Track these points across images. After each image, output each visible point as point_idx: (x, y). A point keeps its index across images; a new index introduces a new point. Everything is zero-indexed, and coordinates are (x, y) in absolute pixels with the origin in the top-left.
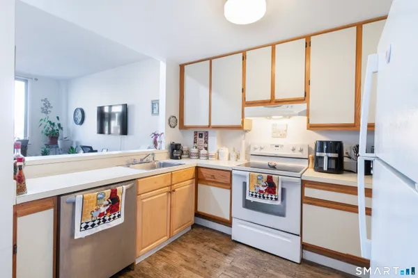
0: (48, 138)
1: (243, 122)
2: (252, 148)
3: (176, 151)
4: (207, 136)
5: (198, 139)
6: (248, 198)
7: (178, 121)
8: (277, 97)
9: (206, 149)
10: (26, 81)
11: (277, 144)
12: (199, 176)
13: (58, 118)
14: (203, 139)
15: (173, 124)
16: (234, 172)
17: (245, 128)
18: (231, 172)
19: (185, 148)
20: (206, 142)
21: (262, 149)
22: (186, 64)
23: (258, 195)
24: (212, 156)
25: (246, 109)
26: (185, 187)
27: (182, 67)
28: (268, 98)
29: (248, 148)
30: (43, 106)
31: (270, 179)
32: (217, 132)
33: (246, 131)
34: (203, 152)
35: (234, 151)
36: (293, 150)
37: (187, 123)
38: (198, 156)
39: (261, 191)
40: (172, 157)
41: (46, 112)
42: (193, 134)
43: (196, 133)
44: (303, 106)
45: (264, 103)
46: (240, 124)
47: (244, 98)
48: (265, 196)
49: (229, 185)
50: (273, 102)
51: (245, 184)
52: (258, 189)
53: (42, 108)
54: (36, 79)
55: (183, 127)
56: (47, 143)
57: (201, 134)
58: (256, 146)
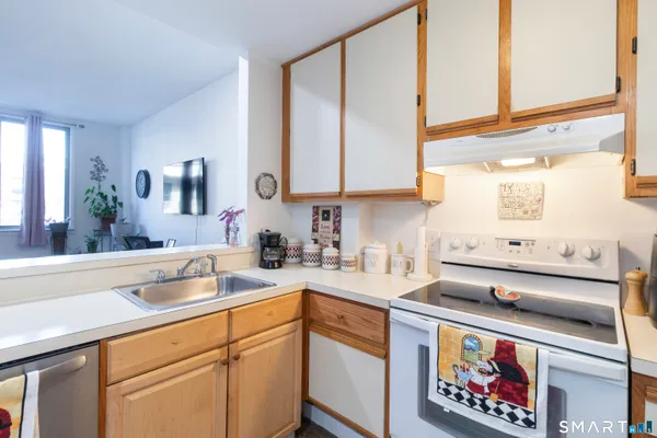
0: (98, 220)
1: (419, 182)
2: (445, 246)
3: (272, 249)
4: (338, 215)
5: (321, 222)
6: (435, 397)
7: (280, 186)
9: (337, 245)
10: (68, 130)
11: (515, 236)
13: (114, 187)
14: (330, 223)
15: (266, 190)
16: (394, 313)
17: (427, 196)
18: (387, 313)
19: (292, 242)
20: (337, 230)
21: (471, 248)
22: (295, 61)
23: (466, 395)
24: (348, 264)
29: (434, 245)
30: (93, 169)
31: (505, 355)
32: (362, 206)
33: (429, 204)
34: (330, 251)
36: (568, 253)
37: (296, 189)
38: (319, 260)
39: (478, 388)
41: (98, 179)
42: (310, 212)
43: (316, 209)
47: (423, 119)
48: (490, 403)
49: (382, 349)
51: (424, 352)
52: (464, 379)
53: (92, 172)
54: (82, 127)
55: (289, 198)
56: (97, 228)
57: (327, 212)
58: (457, 243)
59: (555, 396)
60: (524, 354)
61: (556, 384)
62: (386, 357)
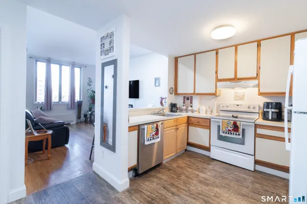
0: (91, 100)
1: (216, 91)
2: (221, 107)
3: (173, 107)
4: (192, 99)
5: (186, 101)
6: (221, 134)
7: (174, 91)
8: (239, 76)
9: (191, 106)
10: (81, 68)
11: (238, 104)
12: (189, 122)
14: (189, 101)
15: (171, 92)
16: (212, 119)
17: (217, 95)
18: (210, 119)
19: (178, 106)
20: (191, 103)
21: (227, 107)
24: (196, 111)
25: (219, 84)
26: (183, 128)
27: (176, 59)
28: (233, 77)
29: (219, 106)
30: (88, 82)
31: (235, 124)
32: (198, 97)
33: (217, 96)
34: (190, 108)
35: (209, 108)
36: (249, 108)
37: (179, 91)
38: (187, 110)
39: (229, 130)
40: (172, 111)
41: (90, 85)
42: (183, 98)
43: (184, 97)
44: (256, 82)
45: (230, 80)
46: (214, 92)
47: (217, 77)
48: (232, 133)
49: (209, 127)
50: (236, 79)
51: (219, 127)
52: (227, 129)
55: (176, 94)
57: (188, 98)
58: (224, 105)
59: (243, 130)
60: (238, 123)
61: (244, 128)
62: (210, 129)
